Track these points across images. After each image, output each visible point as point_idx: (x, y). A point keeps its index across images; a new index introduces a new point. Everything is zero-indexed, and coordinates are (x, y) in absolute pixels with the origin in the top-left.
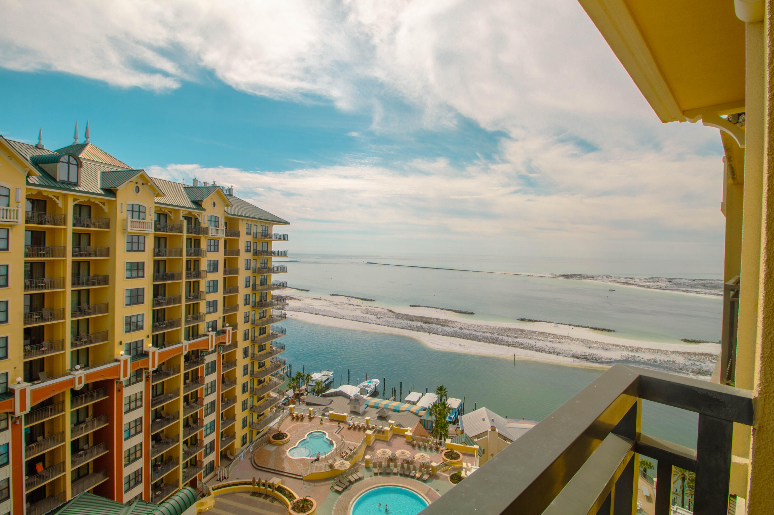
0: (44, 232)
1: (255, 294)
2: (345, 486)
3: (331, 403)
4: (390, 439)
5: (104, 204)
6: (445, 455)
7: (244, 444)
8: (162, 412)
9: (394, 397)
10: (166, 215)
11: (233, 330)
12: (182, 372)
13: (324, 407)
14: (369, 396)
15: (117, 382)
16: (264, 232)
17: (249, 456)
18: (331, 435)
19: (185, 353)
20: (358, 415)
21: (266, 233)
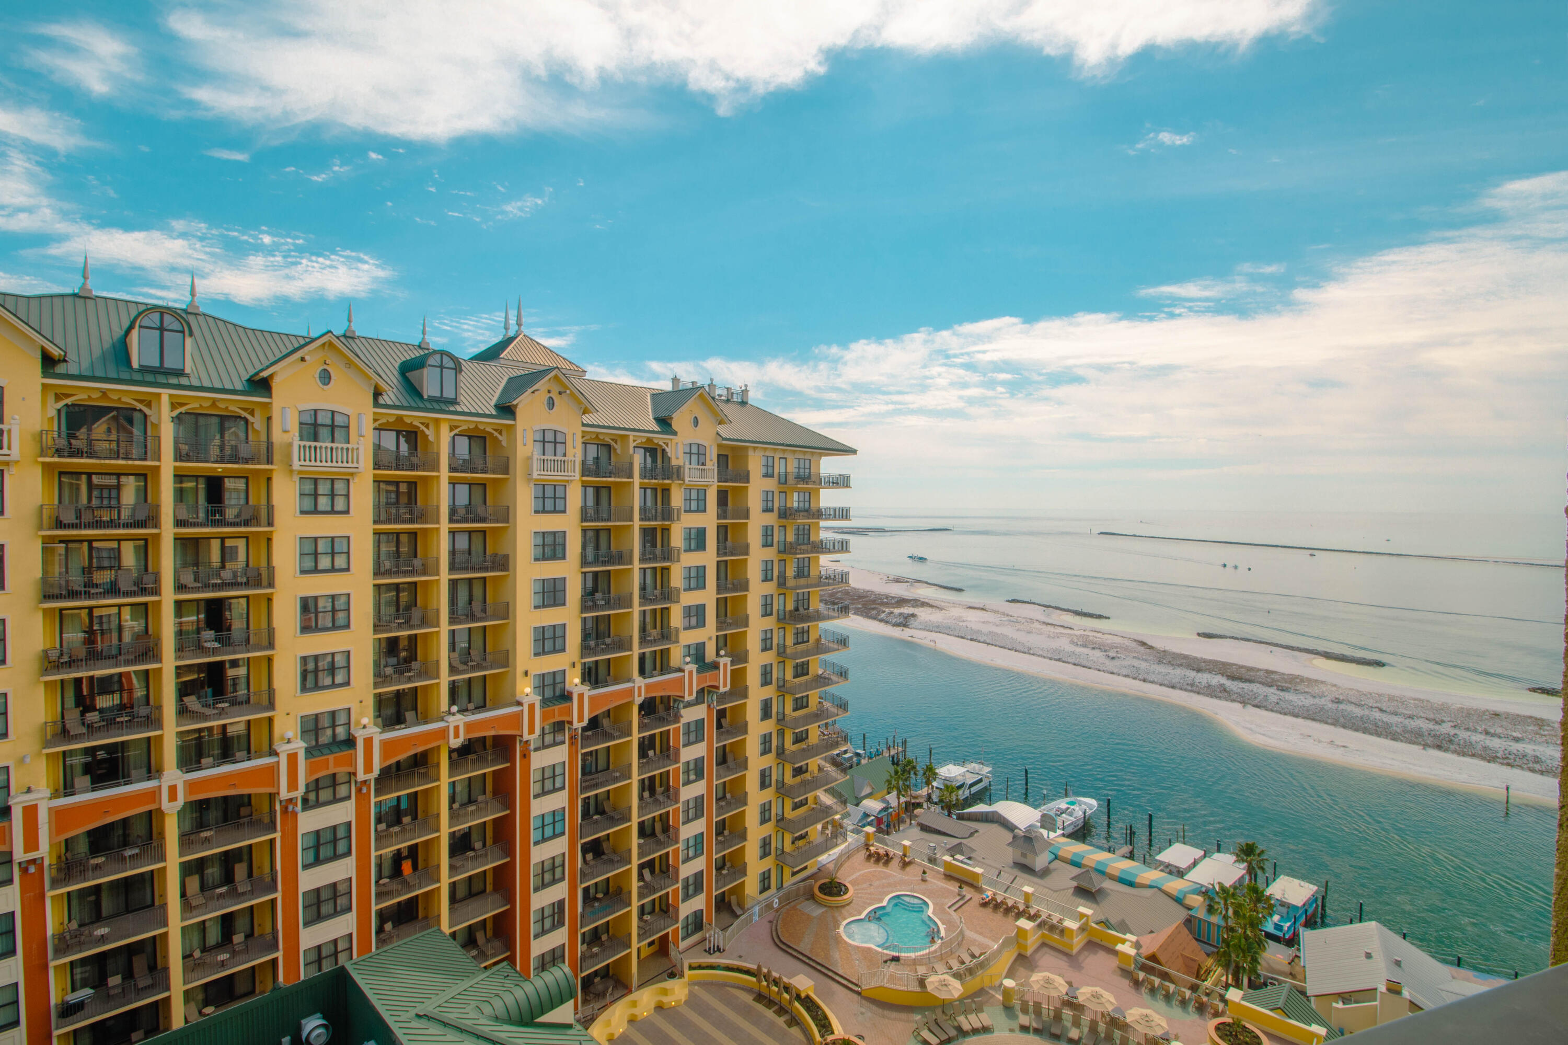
0: (416, 483)
1: (784, 594)
2: (947, 1037)
3: (972, 835)
4: (1080, 952)
5: (500, 433)
6: (1217, 1028)
7: (765, 888)
8: (605, 804)
9: (1131, 847)
10: (609, 447)
11: (733, 663)
12: (636, 736)
13: (956, 841)
14: (1063, 835)
15: (520, 741)
16: (802, 470)
17: (771, 915)
18: (939, 910)
19: (638, 700)
20: (1030, 874)
21: (807, 474)
